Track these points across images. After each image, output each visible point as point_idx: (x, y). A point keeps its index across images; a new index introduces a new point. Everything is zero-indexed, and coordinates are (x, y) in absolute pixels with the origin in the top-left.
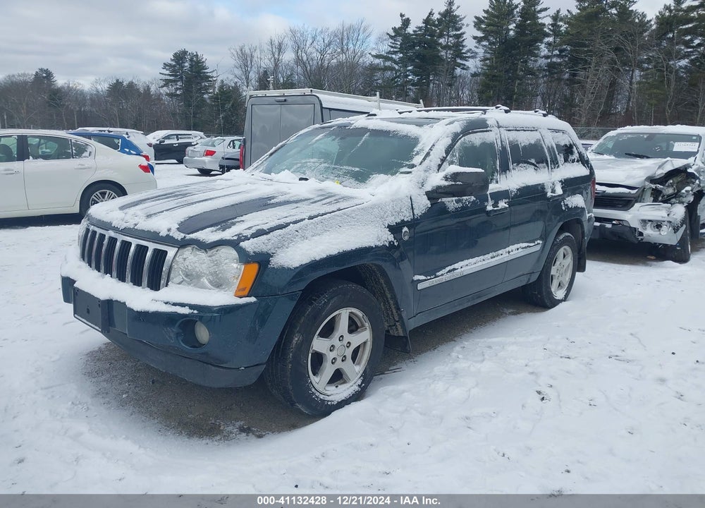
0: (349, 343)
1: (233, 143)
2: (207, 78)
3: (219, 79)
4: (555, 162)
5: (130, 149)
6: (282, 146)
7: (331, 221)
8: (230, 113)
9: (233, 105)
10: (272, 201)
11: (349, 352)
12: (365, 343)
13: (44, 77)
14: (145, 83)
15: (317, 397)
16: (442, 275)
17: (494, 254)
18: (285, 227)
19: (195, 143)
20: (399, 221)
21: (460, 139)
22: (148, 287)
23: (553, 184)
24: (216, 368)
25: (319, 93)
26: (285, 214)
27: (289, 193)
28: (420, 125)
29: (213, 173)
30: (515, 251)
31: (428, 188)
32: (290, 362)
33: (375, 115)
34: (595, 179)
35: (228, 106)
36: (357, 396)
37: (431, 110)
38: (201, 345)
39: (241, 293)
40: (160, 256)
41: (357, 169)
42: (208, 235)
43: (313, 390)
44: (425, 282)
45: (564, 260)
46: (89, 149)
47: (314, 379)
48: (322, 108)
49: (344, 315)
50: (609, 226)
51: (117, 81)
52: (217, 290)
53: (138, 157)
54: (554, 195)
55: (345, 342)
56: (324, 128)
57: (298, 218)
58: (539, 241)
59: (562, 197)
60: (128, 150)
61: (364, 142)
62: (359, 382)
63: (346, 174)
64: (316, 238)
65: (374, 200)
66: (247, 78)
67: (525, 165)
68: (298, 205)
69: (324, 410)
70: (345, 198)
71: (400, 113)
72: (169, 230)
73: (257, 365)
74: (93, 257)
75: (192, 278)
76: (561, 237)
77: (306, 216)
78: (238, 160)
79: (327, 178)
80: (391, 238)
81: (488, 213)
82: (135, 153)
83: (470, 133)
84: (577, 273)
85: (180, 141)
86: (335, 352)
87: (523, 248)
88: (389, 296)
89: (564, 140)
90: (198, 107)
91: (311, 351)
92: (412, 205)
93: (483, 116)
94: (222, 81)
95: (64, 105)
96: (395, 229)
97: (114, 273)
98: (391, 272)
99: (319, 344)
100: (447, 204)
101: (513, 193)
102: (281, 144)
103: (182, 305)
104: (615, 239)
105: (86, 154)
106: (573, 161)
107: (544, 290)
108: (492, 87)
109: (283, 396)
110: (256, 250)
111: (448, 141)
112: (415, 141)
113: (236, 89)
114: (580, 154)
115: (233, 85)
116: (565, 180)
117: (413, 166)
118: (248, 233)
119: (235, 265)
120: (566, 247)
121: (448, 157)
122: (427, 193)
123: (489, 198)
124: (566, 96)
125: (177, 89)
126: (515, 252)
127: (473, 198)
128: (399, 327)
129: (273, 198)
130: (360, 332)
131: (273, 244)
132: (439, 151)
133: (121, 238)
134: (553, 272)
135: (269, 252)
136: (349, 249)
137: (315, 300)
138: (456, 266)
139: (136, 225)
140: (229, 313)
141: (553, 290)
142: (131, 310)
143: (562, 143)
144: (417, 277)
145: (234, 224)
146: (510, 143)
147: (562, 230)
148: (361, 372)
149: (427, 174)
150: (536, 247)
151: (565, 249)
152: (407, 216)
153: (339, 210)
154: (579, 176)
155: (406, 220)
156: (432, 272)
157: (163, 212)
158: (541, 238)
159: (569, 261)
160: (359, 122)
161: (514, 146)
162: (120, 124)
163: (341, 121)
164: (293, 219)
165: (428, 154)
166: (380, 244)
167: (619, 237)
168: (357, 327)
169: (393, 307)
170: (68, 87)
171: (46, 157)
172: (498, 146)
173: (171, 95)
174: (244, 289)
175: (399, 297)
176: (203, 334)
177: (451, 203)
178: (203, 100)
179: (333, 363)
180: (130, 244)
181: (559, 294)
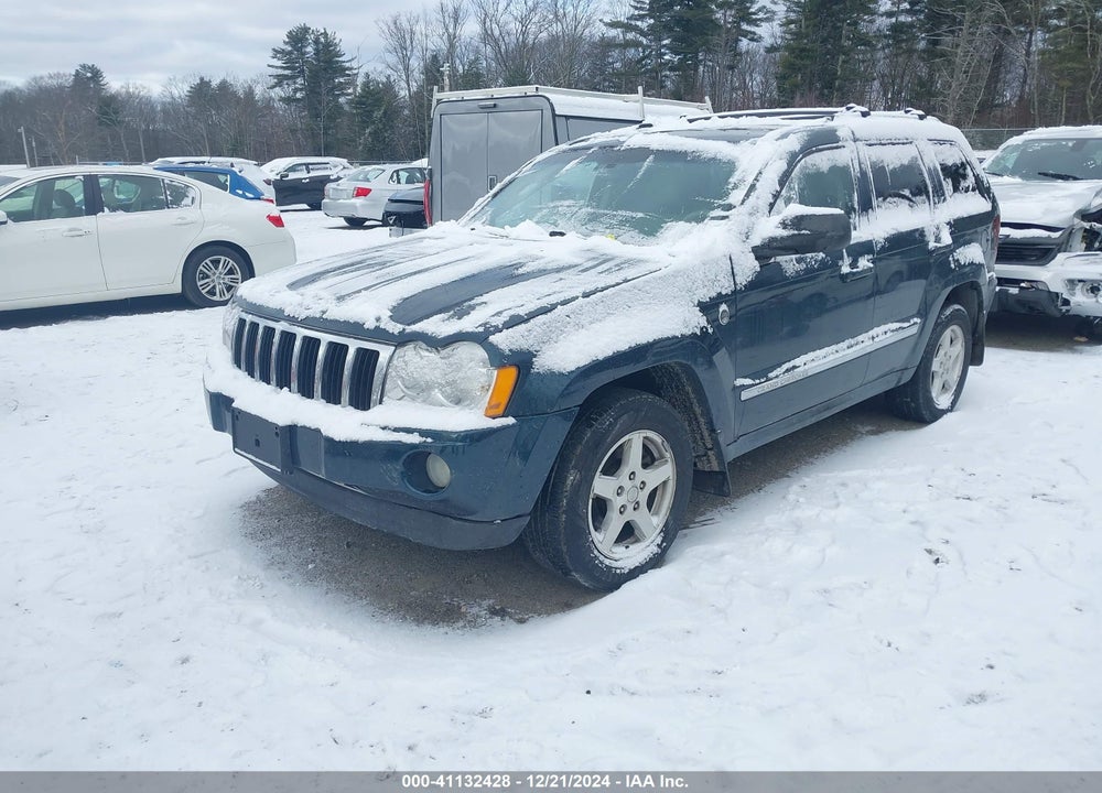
0: (643, 482)
1: (398, 176)
2: (342, 71)
3: (362, 71)
4: (939, 192)
5: (244, 190)
6: (510, 182)
7: (616, 300)
8: (381, 126)
9: (385, 113)
10: (521, 271)
11: (643, 497)
12: (665, 483)
13: (88, 80)
14: (246, 82)
15: (602, 563)
16: (777, 377)
17: (852, 341)
18: (550, 311)
19: (335, 177)
20: (715, 295)
21: (799, 161)
22: (351, 404)
23: (938, 228)
24: (459, 522)
25: (549, 91)
26: (547, 291)
27: (542, 258)
28: (734, 141)
29: (367, 223)
30: (882, 335)
31: (756, 241)
32: (564, 512)
33: (650, 125)
34: (998, 217)
35: (378, 114)
36: (656, 562)
37: (741, 116)
38: (438, 489)
39: (493, 412)
40: (367, 360)
41: (640, 215)
42: (438, 326)
43: (596, 552)
44: (752, 389)
45: (952, 348)
46: (191, 194)
47: (597, 537)
48: (554, 116)
49: (635, 441)
50: (1014, 291)
51: (202, 79)
52: (457, 408)
53: (258, 202)
54: (939, 245)
55: (637, 482)
56: (576, 150)
57: (567, 295)
58: (915, 320)
59: (950, 250)
60: (241, 192)
61: (646, 171)
62: (659, 540)
63: (622, 223)
64: (597, 326)
65: (675, 263)
66: (407, 68)
67: (895, 199)
68: (561, 275)
69: (610, 581)
70: (631, 262)
71: (691, 121)
72: (378, 319)
73: (518, 516)
74: (256, 362)
75: (419, 391)
76: (948, 312)
77: (578, 292)
78: (421, 203)
79: (594, 231)
80: (703, 321)
81: (844, 277)
82: (251, 196)
83: (813, 152)
84: (970, 367)
85: (313, 174)
86: (624, 496)
87: (893, 331)
88: (698, 411)
89: (952, 156)
90: (331, 118)
91: (592, 496)
92: (732, 268)
93: (831, 124)
94: (367, 75)
95: (123, 122)
96: (707, 307)
97: (294, 385)
98: (702, 373)
99: (602, 486)
100: (784, 265)
101: (879, 245)
102: (508, 178)
103: (409, 431)
104: (1023, 312)
105: (187, 201)
106: (967, 190)
107: (921, 395)
108: (800, 69)
109: (553, 562)
110: (513, 347)
111: (782, 166)
112: (730, 167)
113: (389, 86)
114: (977, 177)
115: (384, 80)
116: (954, 221)
117: (730, 207)
118: (499, 321)
119: (484, 370)
120: (955, 327)
121: (784, 191)
122: (755, 250)
123: (845, 254)
124: (920, 77)
125: (296, 91)
126: (882, 337)
127: (822, 255)
128: (713, 458)
129: (521, 265)
130: (658, 467)
131: (535, 336)
132: (769, 183)
133: (301, 332)
134: (935, 366)
135: (531, 349)
136: (644, 342)
137: (596, 420)
138: (797, 362)
139: (324, 312)
140: (478, 441)
141: (934, 395)
142: (330, 440)
143: (950, 163)
144: (740, 382)
145: (473, 308)
146: (873, 165)
147: (948, 301)
148: (661, 525)
149: (753, 219)
150: (911, 328)
151: (955, 330)
152: (726, 287)
153: (626, 281)
154: (975, 213)
155: (724, 293)
156: (761, 374)
157: (359, 291)
158: (919, 314)
159: (958, 349)
160: (632, 138)
161: (879, 170)
162: (211, 149)
163: (600, 138)
164: (561, 297)
165: (752, 188)
166: (688, 332)
167: (1031, 308)
168: (653, 460)
169: (704, 427)
170: (128, 92)
171: (127, 208)
172: (855, 172)
173: (288, 100)
174: (497, 406)
175: (713, 411)
176: (440, 472)
177: (789, 263)
178: (339, 107)
179: (621, 513)
180: (317, 342)
181: (943, 401)
